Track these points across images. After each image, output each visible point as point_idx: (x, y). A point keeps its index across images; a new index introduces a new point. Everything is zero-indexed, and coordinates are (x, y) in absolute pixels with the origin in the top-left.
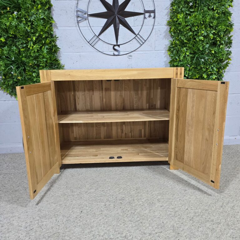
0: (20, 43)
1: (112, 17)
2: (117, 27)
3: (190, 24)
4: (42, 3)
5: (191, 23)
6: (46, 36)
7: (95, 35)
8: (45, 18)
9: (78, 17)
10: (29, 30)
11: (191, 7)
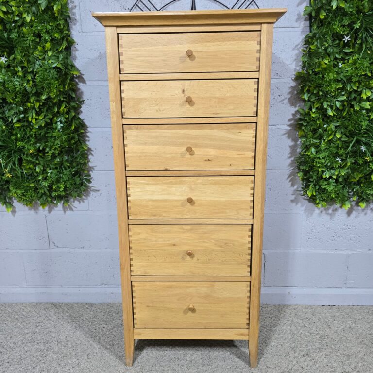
0: (13, 113)
3: (342, 77)
4: (53, 40)
5: (345, 77)
6: (60, 100)
8: (59, 66)
10: (28, 89)
11: (347, 45)
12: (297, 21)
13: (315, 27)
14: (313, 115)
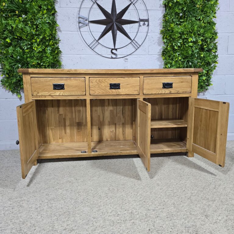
0: (25, 44)
1: (111, 24)
2: (115, 33)
5: (181, 32)
7: (95, 39)
8: (50, 22)
9: (80, 23)
10: (34, 33)
11: (181, 18)
12: (160, 8)
13: (168, 10)
14: (169, 49)
